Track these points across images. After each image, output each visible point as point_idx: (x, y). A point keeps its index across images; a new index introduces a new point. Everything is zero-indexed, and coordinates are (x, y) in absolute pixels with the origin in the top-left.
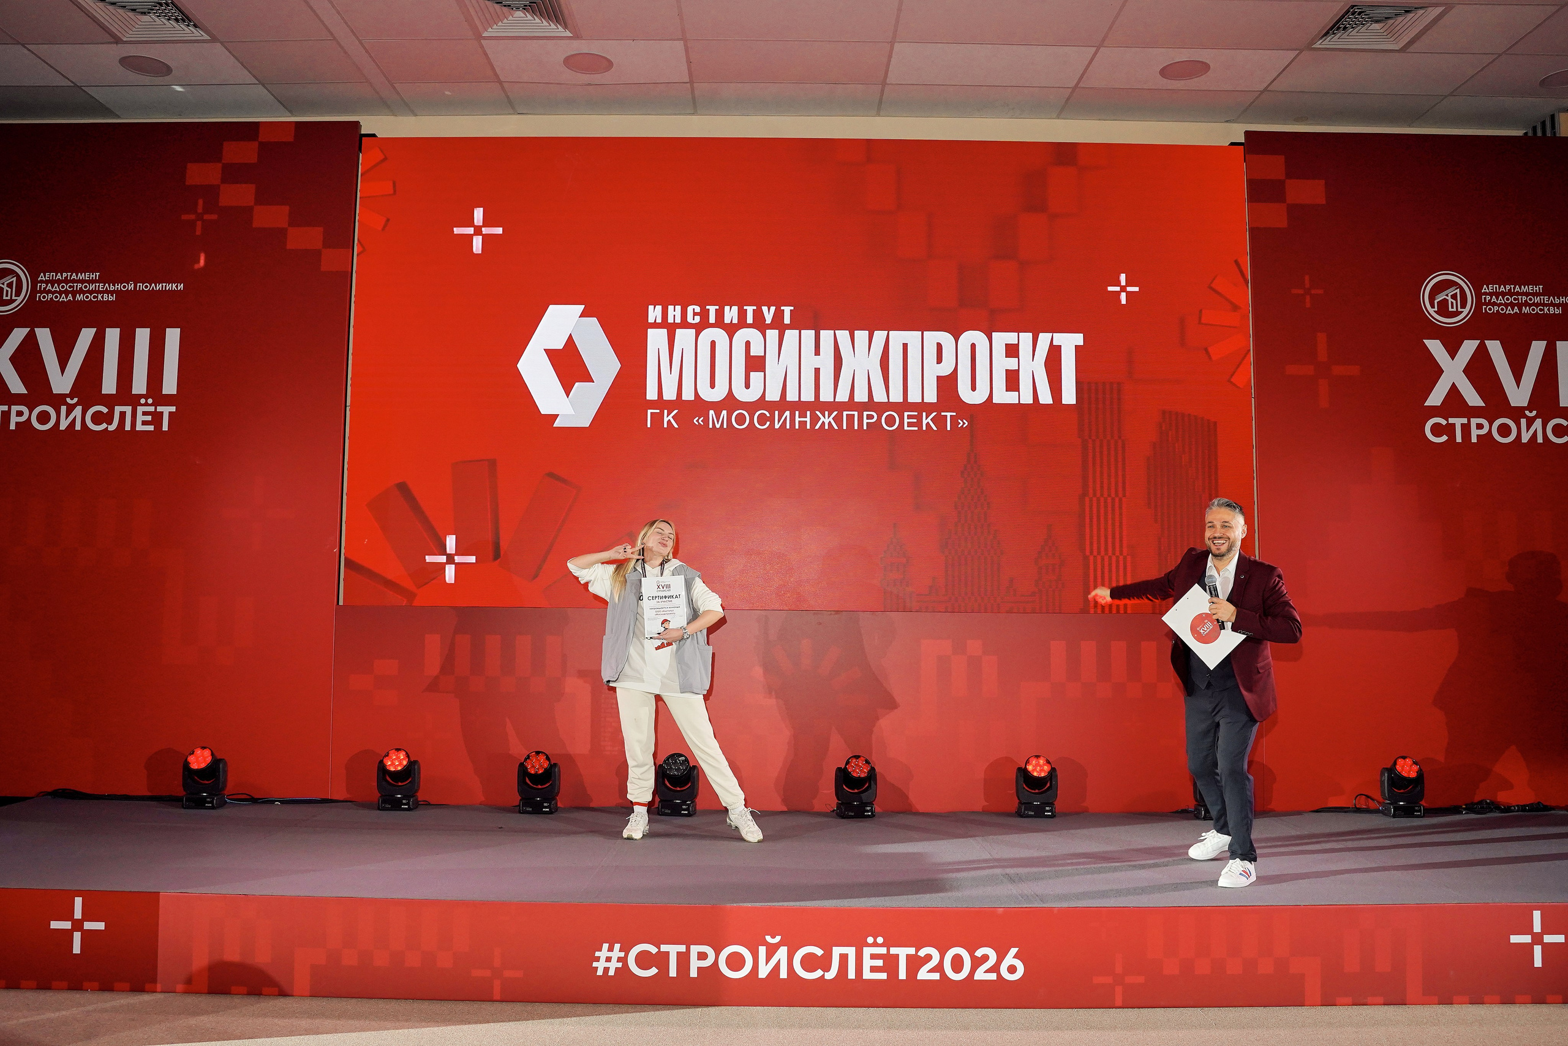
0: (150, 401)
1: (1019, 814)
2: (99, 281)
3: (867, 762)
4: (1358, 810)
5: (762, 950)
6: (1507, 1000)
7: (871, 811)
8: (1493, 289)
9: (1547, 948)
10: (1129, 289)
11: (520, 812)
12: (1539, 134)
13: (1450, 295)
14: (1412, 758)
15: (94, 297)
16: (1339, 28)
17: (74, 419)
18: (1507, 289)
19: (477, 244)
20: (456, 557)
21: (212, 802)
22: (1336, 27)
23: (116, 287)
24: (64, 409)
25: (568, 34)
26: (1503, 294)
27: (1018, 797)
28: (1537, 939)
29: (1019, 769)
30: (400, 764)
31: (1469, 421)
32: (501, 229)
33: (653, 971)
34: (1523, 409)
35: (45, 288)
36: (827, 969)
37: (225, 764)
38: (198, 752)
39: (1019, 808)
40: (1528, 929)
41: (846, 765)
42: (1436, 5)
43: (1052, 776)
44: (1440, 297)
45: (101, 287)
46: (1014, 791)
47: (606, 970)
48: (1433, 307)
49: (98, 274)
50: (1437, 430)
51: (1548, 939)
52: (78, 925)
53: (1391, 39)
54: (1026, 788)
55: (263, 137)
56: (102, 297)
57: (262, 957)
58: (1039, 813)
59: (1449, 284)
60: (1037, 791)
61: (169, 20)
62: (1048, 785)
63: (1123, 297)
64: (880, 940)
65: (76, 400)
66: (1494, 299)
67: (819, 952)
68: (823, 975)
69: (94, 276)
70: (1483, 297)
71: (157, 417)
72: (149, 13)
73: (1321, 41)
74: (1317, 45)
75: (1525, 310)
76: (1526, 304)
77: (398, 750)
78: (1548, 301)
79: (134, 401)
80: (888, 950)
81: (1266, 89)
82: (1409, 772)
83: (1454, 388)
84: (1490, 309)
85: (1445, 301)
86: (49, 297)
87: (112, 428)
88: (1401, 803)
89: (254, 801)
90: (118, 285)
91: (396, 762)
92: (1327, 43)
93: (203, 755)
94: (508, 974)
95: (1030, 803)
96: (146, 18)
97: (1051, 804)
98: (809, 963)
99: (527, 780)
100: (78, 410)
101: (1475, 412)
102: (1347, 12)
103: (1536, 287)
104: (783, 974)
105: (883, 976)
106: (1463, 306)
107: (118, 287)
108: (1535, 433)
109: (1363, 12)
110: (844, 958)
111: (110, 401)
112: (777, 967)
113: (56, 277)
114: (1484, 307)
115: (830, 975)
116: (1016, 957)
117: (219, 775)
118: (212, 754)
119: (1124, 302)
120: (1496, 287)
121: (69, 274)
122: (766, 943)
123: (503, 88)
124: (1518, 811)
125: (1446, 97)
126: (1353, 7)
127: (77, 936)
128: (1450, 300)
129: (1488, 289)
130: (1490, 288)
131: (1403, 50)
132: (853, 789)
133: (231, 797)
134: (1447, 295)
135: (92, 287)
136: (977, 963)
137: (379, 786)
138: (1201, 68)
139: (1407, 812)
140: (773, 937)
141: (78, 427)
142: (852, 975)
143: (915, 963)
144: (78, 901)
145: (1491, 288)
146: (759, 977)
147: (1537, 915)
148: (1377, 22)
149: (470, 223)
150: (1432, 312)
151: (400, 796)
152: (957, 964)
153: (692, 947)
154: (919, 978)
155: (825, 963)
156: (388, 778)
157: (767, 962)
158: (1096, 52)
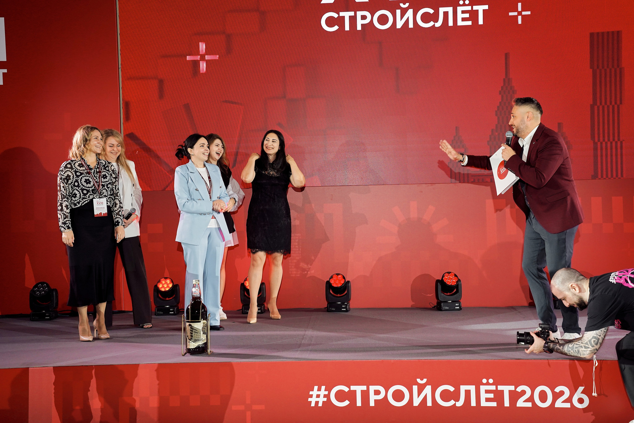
3: (456, 276)
5: (415, 388)
7: (459, 306)
21: (49, 316)
30: (168, 287)
33: (347, 403)
36: (457, 400)
37: (57, 292)
38: (40, 285)
41: (443, 278)
47: (317, 403)
64: (491, 381)
67: (452, 389)
68: (455, 403)
77: (166, 278)
80: (497, 388)
91: (165, 286)
93: (42, 287)
94: (256, 407)
98: (445, 396)
104: (429, 403)
105: (494, 404)
110: (468, 393)
112: (425, 397)
115: (460, 404)
116: (583, 392)
117: (54, 298)
118: (48, 286)
122: (417, 384)
132: (447, 293)
133: (61, 312)
136: (556, 396)
137: (156, 301)
140: (422, 380)
142: (473, 403)
143: (515, 396)
146: (414, 405)
151: (168, 306)
152: (543, 397)
153: (370, 387)
154: (518, 406)
155: (456, 396)
156: (160, 296)
157: (419, 395)
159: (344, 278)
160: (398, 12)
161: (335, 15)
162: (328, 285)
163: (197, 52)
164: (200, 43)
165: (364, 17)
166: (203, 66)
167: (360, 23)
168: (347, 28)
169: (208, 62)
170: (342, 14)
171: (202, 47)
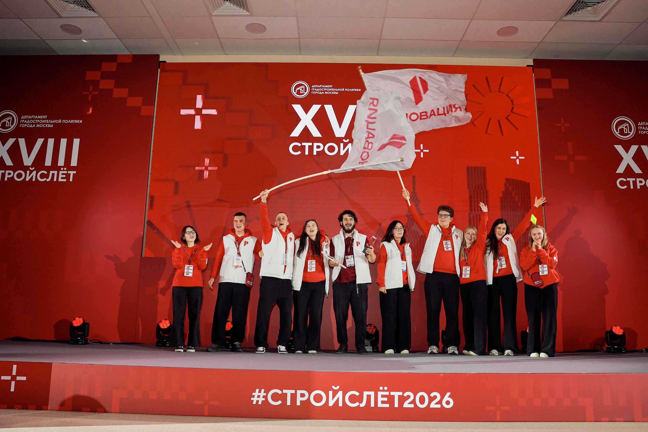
0: (65, 169)
2: (46, 119)
3: (375, 327)
5: (331, 393)
8: (643, 124)
13: (624, 126)
15: (44, 126)
16: (572, 11)
17: (33, 176)
21: (82, 342)
23: (54, 121)
24: (28, 172)
25: (248, 14)
31: (636, 180)
33: (280, 402)
35: (24, 122)
36: (361, 402)
37: (89, 325)
38: (77, 319)
44: (620, 127)
45: (47, 121)
47: (257, 401)
48: (617, 131)
49: (46, 116)
50: (622, 183)
52: (14, 378)
53: (595, 16)
55: (119, 61)
56: (48, 126)
57: (97, 395)
59: (624, 122)
61: (82, 7)
64: (386, 388)
65: (34, 168)
66: (644, 128)
67: (357, 394)
68: (359, 405)
69: (45, 117)
70: (639, 127)
71: (68, 176)
72: (74, 3)
73: (565, 17)
74: (564, 19)
79: (58, 169)
80: (390, 393)
81: (541, 41)
82: (619, 332)
83: (628, 166)
84: (642, 132)
85: (622, 129)
86: (25, 126)
87: (48, 180)
88: (616, 347)
89: (101, 343)
91: (165, 325)
92: (569, 17)
93: (79, 320)
94: (212, 403)
98: (353, 399)
100: (34, 172)
101: (638, 176)
102: (577, 2)
104: (340, 404)
105: (387, 405)
106: (631, 131)
109: (584, 2)
110: (369, 397)
111: (48, 169)
112: (338, 400)
113: (28, 117)
114: (639, 131)
115: (362, 405)
116: (449, 397)
117: (86, 329)
118: (83, 320)
121: (34, 116)
122: (332, 389)
123: (220, 40)
125: (618, 44)
127: (13, 383)
129: (641, 124)
131: (600, 21)
133: (91, 340)
134: (623, 126)
135: (44, 121)
136: (431, 399)
137: (157, 336)
138: (515, 30)
139: (619, 351)
140: (336, 387)
141: (34, 180)
142: (372, 405)
143: (402, 399)
144: (15, 367)
146: (329, 406)
148: (590, 6)
150: (617, 133)
152: (422, 400)
153: (298, 391)
154: (404, 407)
155: (360, 399)
156: (161, 332)
157: (333, 398)
158: (470, 22)
160: (342, 145)
161: (299, 145)
163: (203, 165)
164: (206, 159)
165: (318, 147)
166: (206, 174)
167: (315, 150)
168: (307, 153)
169: (210, 171)
170: (303, 144)
171: (207, 161)
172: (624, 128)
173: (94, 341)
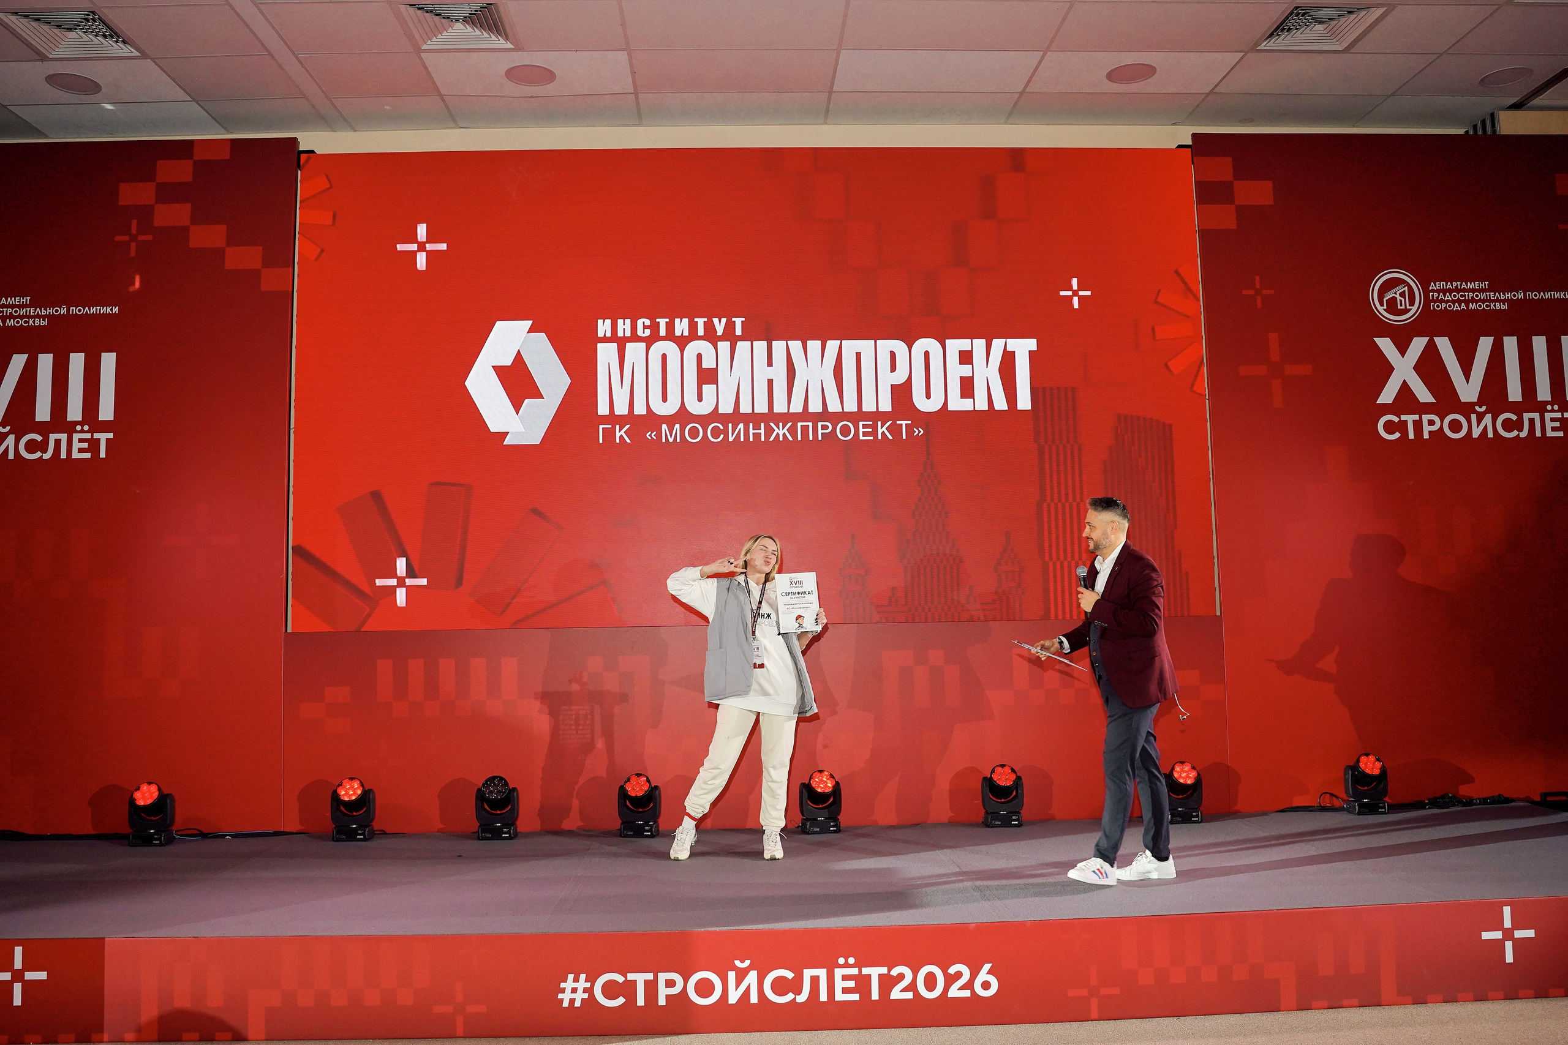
0: (86, 428)
1: (986, 824)
2: (30, 306)
3: (832, 776)
4: (1323, 809)
5: (732, 975)
6: (1481, 997)
7: (837, 826)
8: (1440, 287)
9: (1518, 944)
10: (1081, 293)
11: (479, 839)
12: (1480, 132)
13: (1398, 293)
14: (1374, 755)
15: (25, 322)
16: (1283, 30)
17: (7, 448)
18: (1454, 285)
19: (421, 261)
20: (407, 580)
21: (159, 839)
22: (1281, 28)
23: (48, 311)
25: (509, 45)
26: (1450, 291)
27: (984, 807)
28: (1508, 934)
29: (985, 779)
30: (355, 793)
31: (1421, 418)
32: (446, 244)
33: (621, 1000)
34: (1472, 404)
36: (799, 992)
37: (173, 800)
38: (145, 787)
39: (986, 818)
40: (1499, 925)
41: (810, 780)
42: (1378, 6)
43: (1017, 786)
44: (1389, 295)
45: (32, 311)
46: (981, 801)
47: (572, 1001)
48: (1382, 304)
49: (28, 298)
50: (1390, 427)
51: (1519, 934)
52: (18, 976)
53: (1335, 40)
54: (992, 797)
55: (198, 155)
56: (34, 322)
57: (214, 1002)
58: (1006, 823)
59: (1397, 282)
60: (1003, 800)
61: (96, 36)
62: (1014, 794)
63: (1076, 300)
64: (851, 960)
65: (8, 428)
66: (1441, 296)
67: (789, 975)
68: (795, 998)
69: (24, 300)
70: (1431, 294)
71: (94, 445)
72: (76, 29)
73: (1266, 42)
74: (1262, 47)
75: (1472, 306)
76: (1473, 300)
77: (352, 779)
78: (1494, 297)
79: (69, 428)
80: (860, 971)
81: (1211, 92)
82: (1373, 769)
83: (1405, 386)
84: (1438, 306)
85: (1394, 299)
87: (47, 456)
88: (1365, 801)
89: (204, 835)
90: (50, 309)
91: (350, 792)
92: (1273, 44)
93: (149, 791)
94: (472, 1009)
95: (997, 813)
96: (72, 34)
97: (1018, 813)
98: (780, 986)
99: (486, 806)
100: (12, 438)
101: (1426, 408)
102: (1291, 13)
103: (1482, 284)
104: (754, 999)
105: (855, 997)
106: (1412, 303)
107: (50, 311)
108: (1486, 428)
109: (1306, 13)
110: (815, 980)
111: (45, 429)
112: (748, 990)
114: (1432, 304)
115: (802, 998)
116: (989, 972)
117: (167, 809)
118: (159, 789)
119: (1076, 306)
120: (1443, 284)
122: (735, 968)
123: (444, 101)
124: (1479, 804)
125: (1388, 97)
126: (1297, 8)
127: (18, 988)
128: (1399, 298)
129: (1436, 287)
130: (1437, 285)
131: (1347, 50)
132: (818, 805)
133: (178, 833)
134: (1396, 293)
135: (23, 312)
136: (950, 980)
137: (334, 818)
138: (1148, 71)
139: (1371, 809)
140: (742, 961)
141: (11, 456)
142: (823, 997)
143: (888, 983)
144: (18, 951)
145: (1439, 285)
146: (729, 1003)
147: (1507, 910)
148: (1320, 23)
149: (414, 240)
150: (1381, 310)
151: (355, 826)
152: (930, 982)
153: (659, 974)
154: (892, 997)
155: (796, 986)
156: (342, 808)
157: (737, 987)
158: (1043, 57)
159: (648, 781)
162: (623, 794)
172: (1398, 296)
173: (187, 833)
